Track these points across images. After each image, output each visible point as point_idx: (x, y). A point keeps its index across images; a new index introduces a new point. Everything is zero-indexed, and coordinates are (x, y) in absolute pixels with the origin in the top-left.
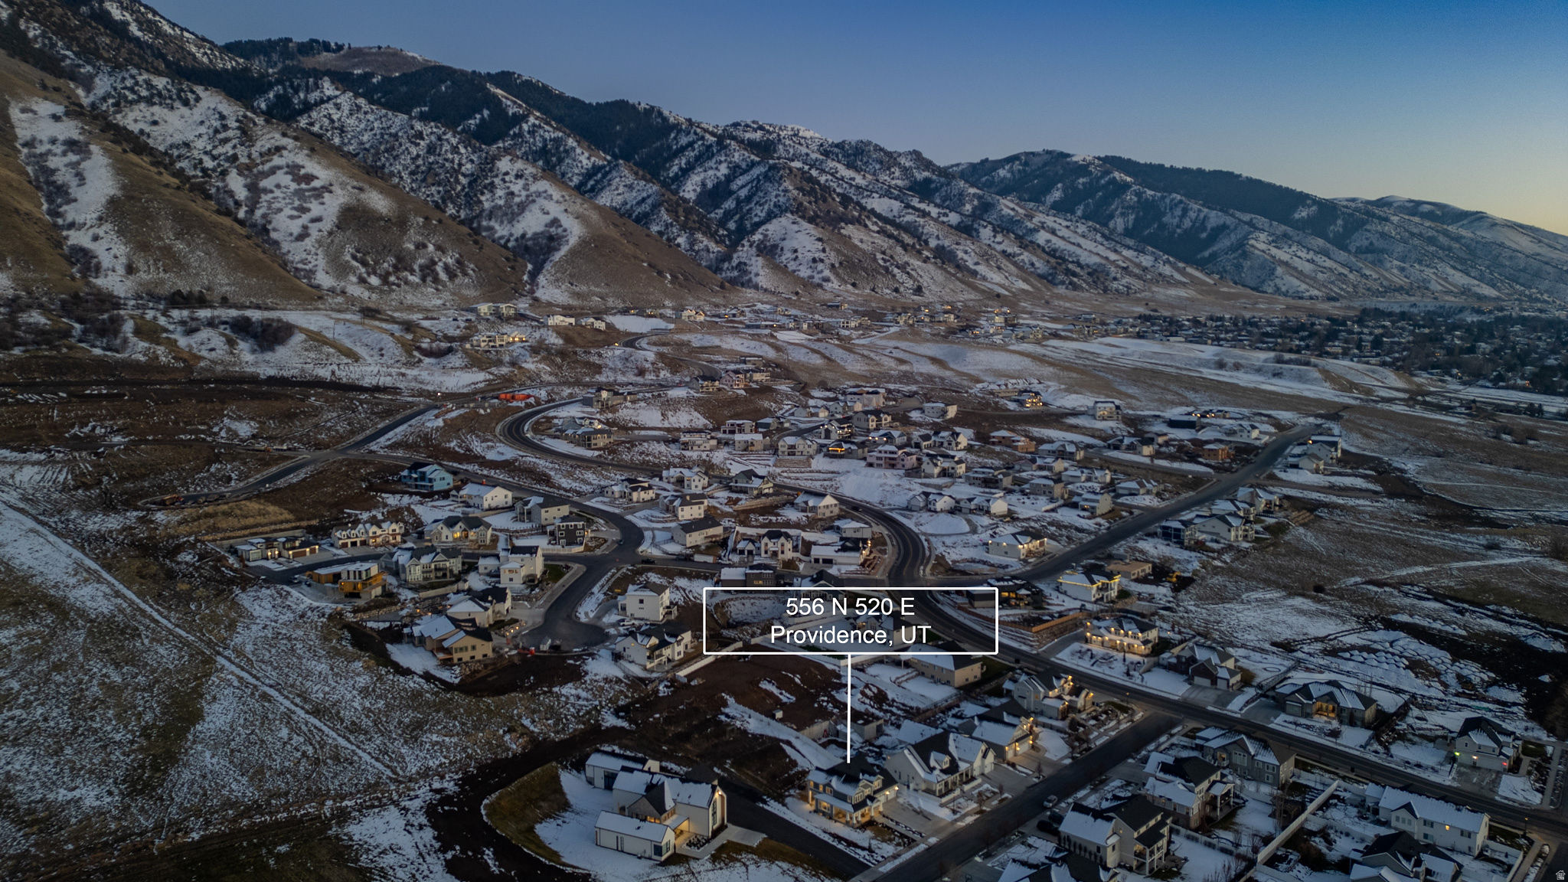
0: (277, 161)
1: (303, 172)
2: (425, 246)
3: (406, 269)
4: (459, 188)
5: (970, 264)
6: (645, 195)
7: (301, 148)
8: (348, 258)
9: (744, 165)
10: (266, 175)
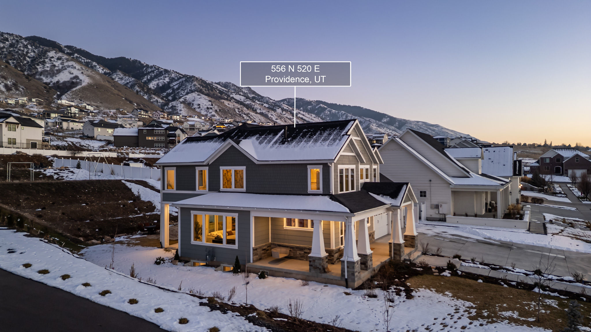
4: (25, 62)
5: (274, 119)
6: (128, 81)
9: (176, 78)
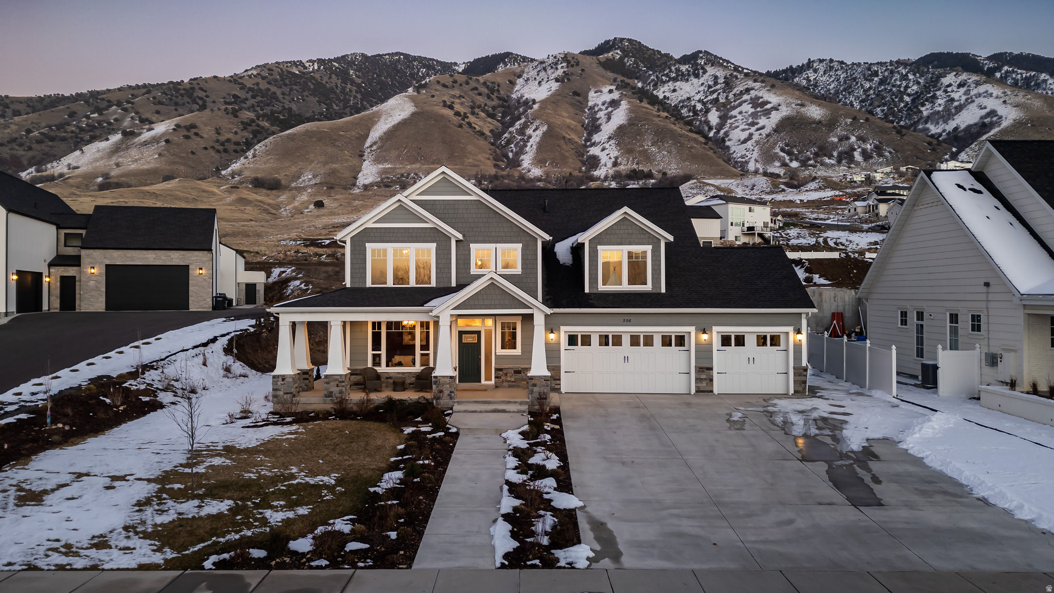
0: (745, 97)
1: (761, 100)
2: (848, 138)
3: (825, 156)
4: (902, 105)
7: (764, 87)
8: (777, 150)
10: (734, 108)
